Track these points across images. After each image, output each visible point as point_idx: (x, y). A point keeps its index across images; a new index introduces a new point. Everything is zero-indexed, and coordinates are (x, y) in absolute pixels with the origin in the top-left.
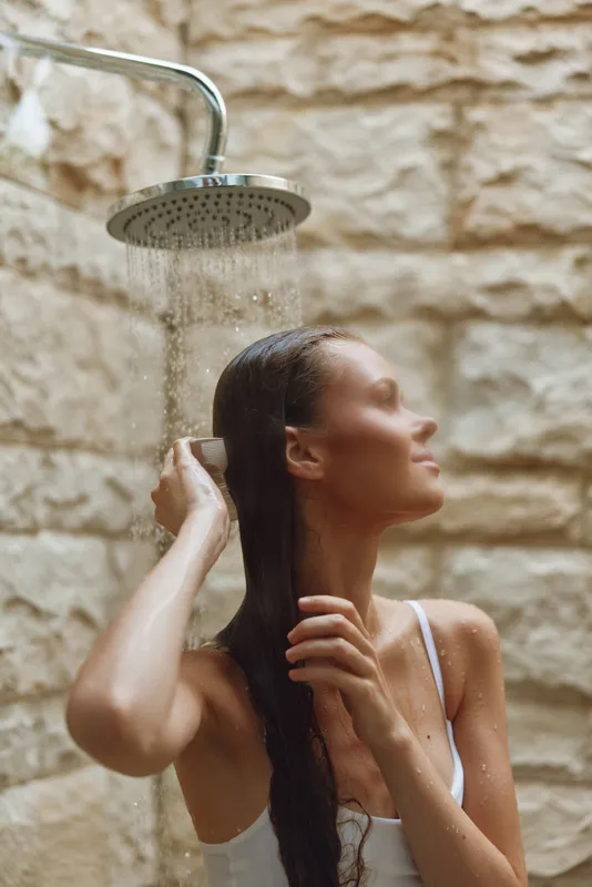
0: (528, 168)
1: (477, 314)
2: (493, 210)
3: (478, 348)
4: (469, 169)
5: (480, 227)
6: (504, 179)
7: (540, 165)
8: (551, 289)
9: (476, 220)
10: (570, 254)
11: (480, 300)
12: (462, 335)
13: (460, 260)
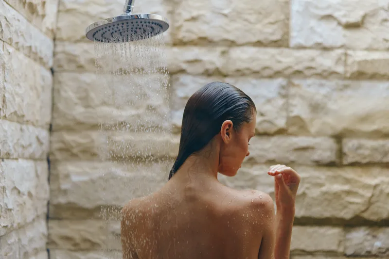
0: (203, 15)
1: (182, 71)
2: (188, 31)
3: (183, 85)
4: (180, 14)
5: (184, 37)
6: (194, 19)
7: (207, 14)
8: (212, 63)
9: (182, 35)
10: (219, 49)
11: (184, 66)
12: (177, 79)
13: (176, 50)
